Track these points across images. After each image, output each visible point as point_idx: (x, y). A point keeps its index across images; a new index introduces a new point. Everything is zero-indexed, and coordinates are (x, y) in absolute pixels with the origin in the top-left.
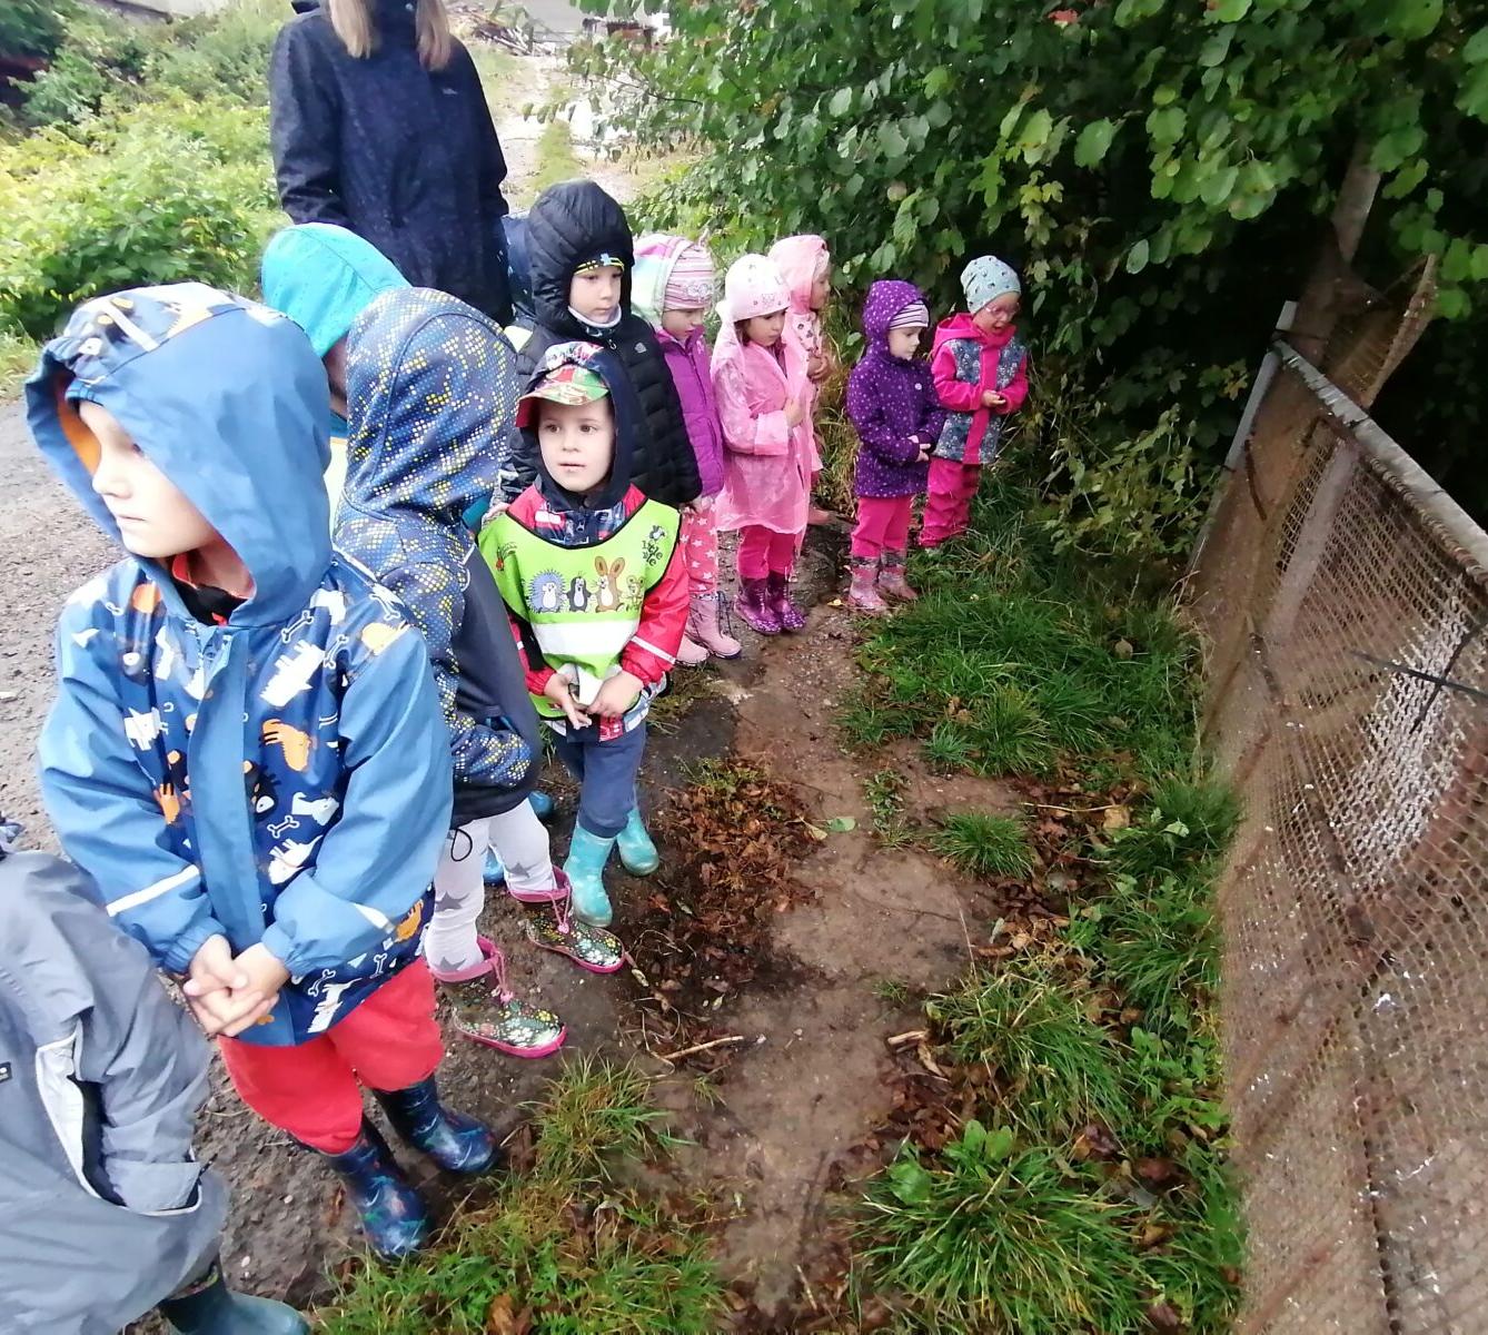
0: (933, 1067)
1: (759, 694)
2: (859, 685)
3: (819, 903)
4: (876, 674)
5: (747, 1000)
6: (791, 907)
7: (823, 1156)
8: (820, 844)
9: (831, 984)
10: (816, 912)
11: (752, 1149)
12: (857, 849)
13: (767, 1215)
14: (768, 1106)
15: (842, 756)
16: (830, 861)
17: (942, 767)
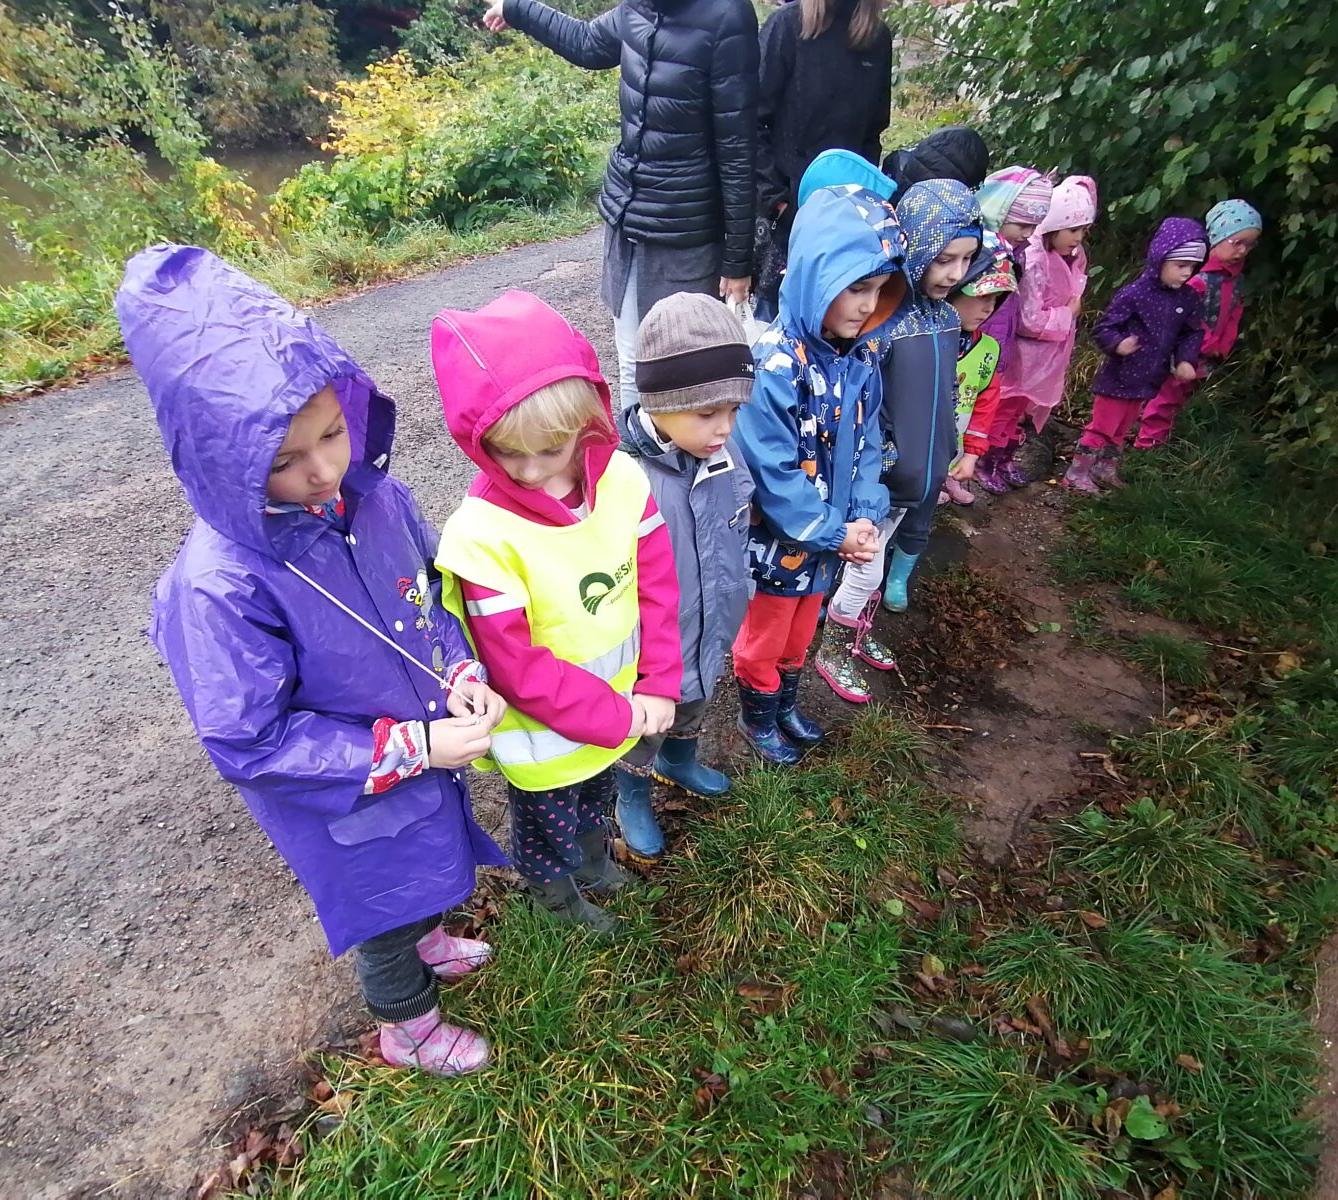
0: (1114, 774)
1: (985, 534)
2: (1071, 539)
3: (1030, 668)
4: (1085, 534)
5: (975, 711)
6: (1008, 667)
7: (1029, 801)
8: (1031, 635)
9: (1038, 716)
10: (1027, 674)
11: (979, 786)
12: (1062, 645)
13: (989, 819)
14: (990, 769)
15: (1052, 585)
16: (1039, 647)
17: (1137, 605)
